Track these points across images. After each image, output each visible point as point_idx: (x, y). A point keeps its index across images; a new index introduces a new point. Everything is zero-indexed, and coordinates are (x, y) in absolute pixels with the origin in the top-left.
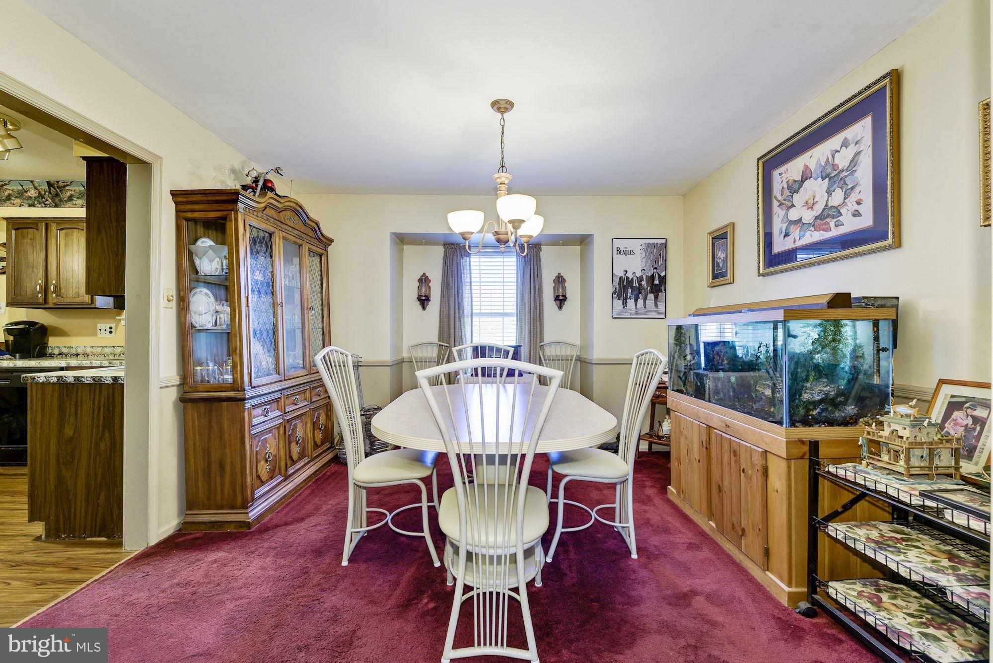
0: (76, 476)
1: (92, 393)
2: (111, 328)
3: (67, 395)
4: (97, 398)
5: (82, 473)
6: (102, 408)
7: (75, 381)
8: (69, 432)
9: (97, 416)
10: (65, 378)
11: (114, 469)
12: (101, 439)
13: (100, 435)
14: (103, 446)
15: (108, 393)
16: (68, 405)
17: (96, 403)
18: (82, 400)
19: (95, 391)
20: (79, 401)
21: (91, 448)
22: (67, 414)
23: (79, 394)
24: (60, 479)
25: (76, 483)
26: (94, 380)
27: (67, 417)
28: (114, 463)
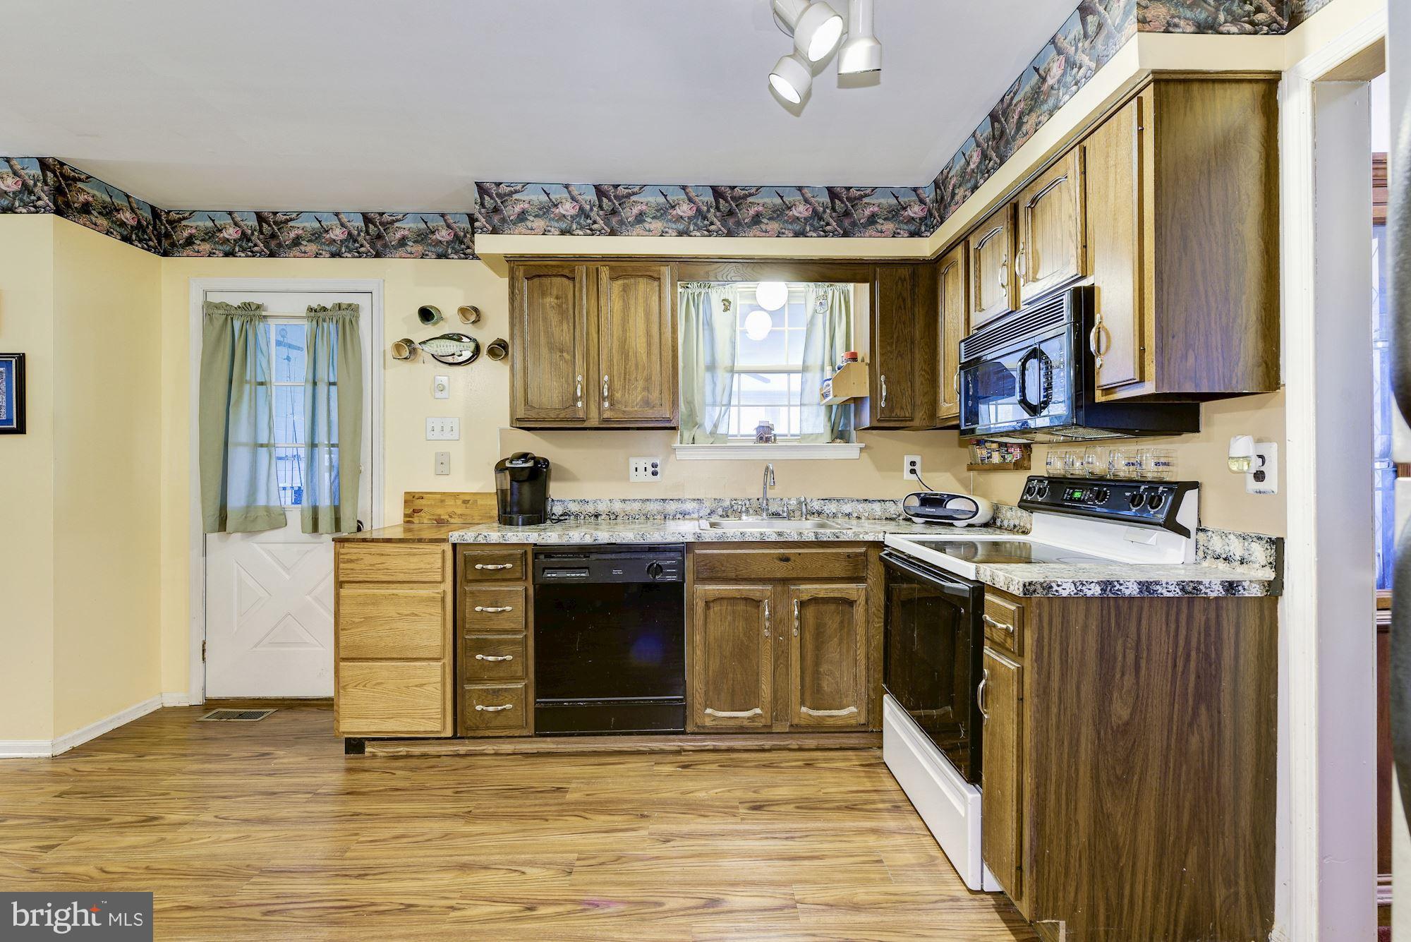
0: (1136, 814)
1: (1173, 618)
2: (654, 466)
3: (1118, 624)
4: (1183, 632)
5: (1149, 805)
6: (1193, 654)
7: (1141, 592)
8: (1121, 711)
9: (1183, 673)
10: (1118, 587)
11: (1218, 793)
12: (1191, 725)
13: (1187, 719)
14: (1194, 741)
15: (1207, 620)
16: (1119, 648)
17: (1181, 643)
18: (1149, 637)
19: (1178, 614)
20: (1144, 638)
21: (1168, 746)
22: (1118, 669)
23: (1144, 622)
24: (1100, 820)
25: (1134, 830)
26: (1183, 589)
27: (1118, 676)
28: (1218, 782)
